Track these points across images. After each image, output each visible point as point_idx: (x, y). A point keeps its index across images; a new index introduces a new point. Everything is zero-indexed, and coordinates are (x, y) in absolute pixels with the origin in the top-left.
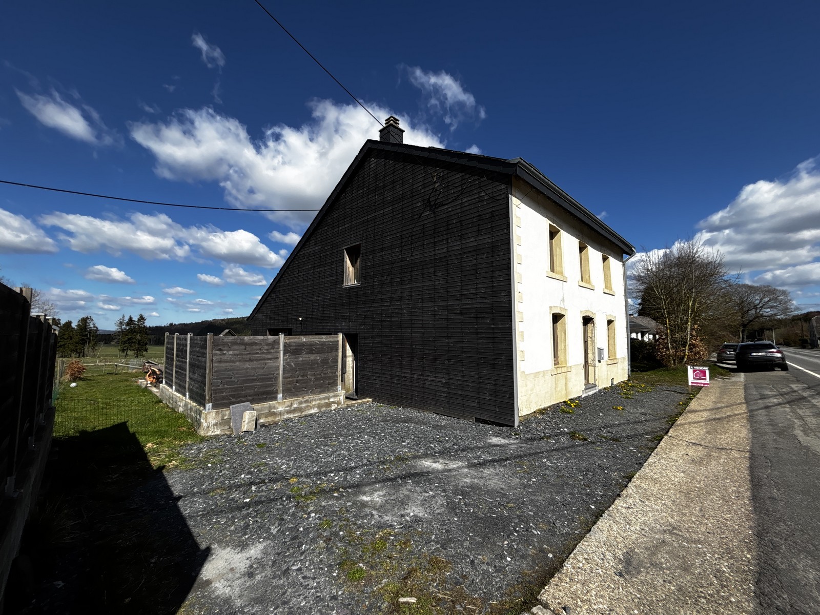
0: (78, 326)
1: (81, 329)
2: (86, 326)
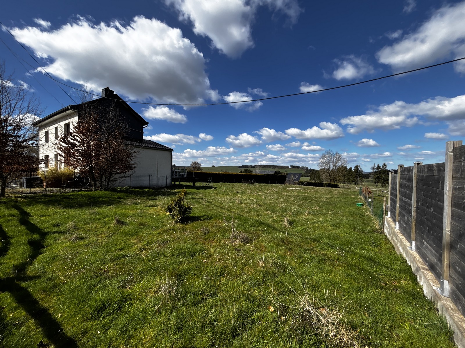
0: (354, 170)
2: (357, 170)
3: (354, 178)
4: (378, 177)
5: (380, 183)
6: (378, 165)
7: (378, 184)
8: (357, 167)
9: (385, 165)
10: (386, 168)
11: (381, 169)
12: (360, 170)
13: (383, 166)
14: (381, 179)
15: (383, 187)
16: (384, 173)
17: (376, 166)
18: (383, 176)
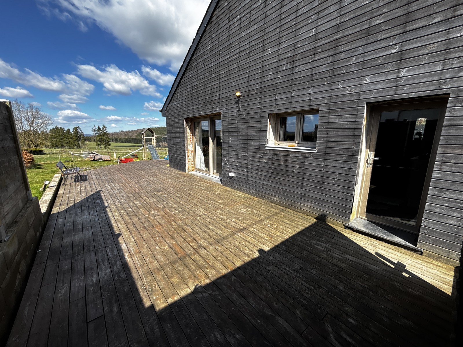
0: (73, 131)
1: (75, 133)
2: (77, 132)
3: (75, 141)
4: (100, 139)
5: (103, 145)
6: (99, 128)
7: (101, 146)
8: (76, 128)
10: (106, 130)
11: (101, 131)
12: (80, 132)
13: (103, 128)
14: (103, 141)
15: (106, 149)
16: (105, 135)
17: (97, 128)
18: (104, 138)
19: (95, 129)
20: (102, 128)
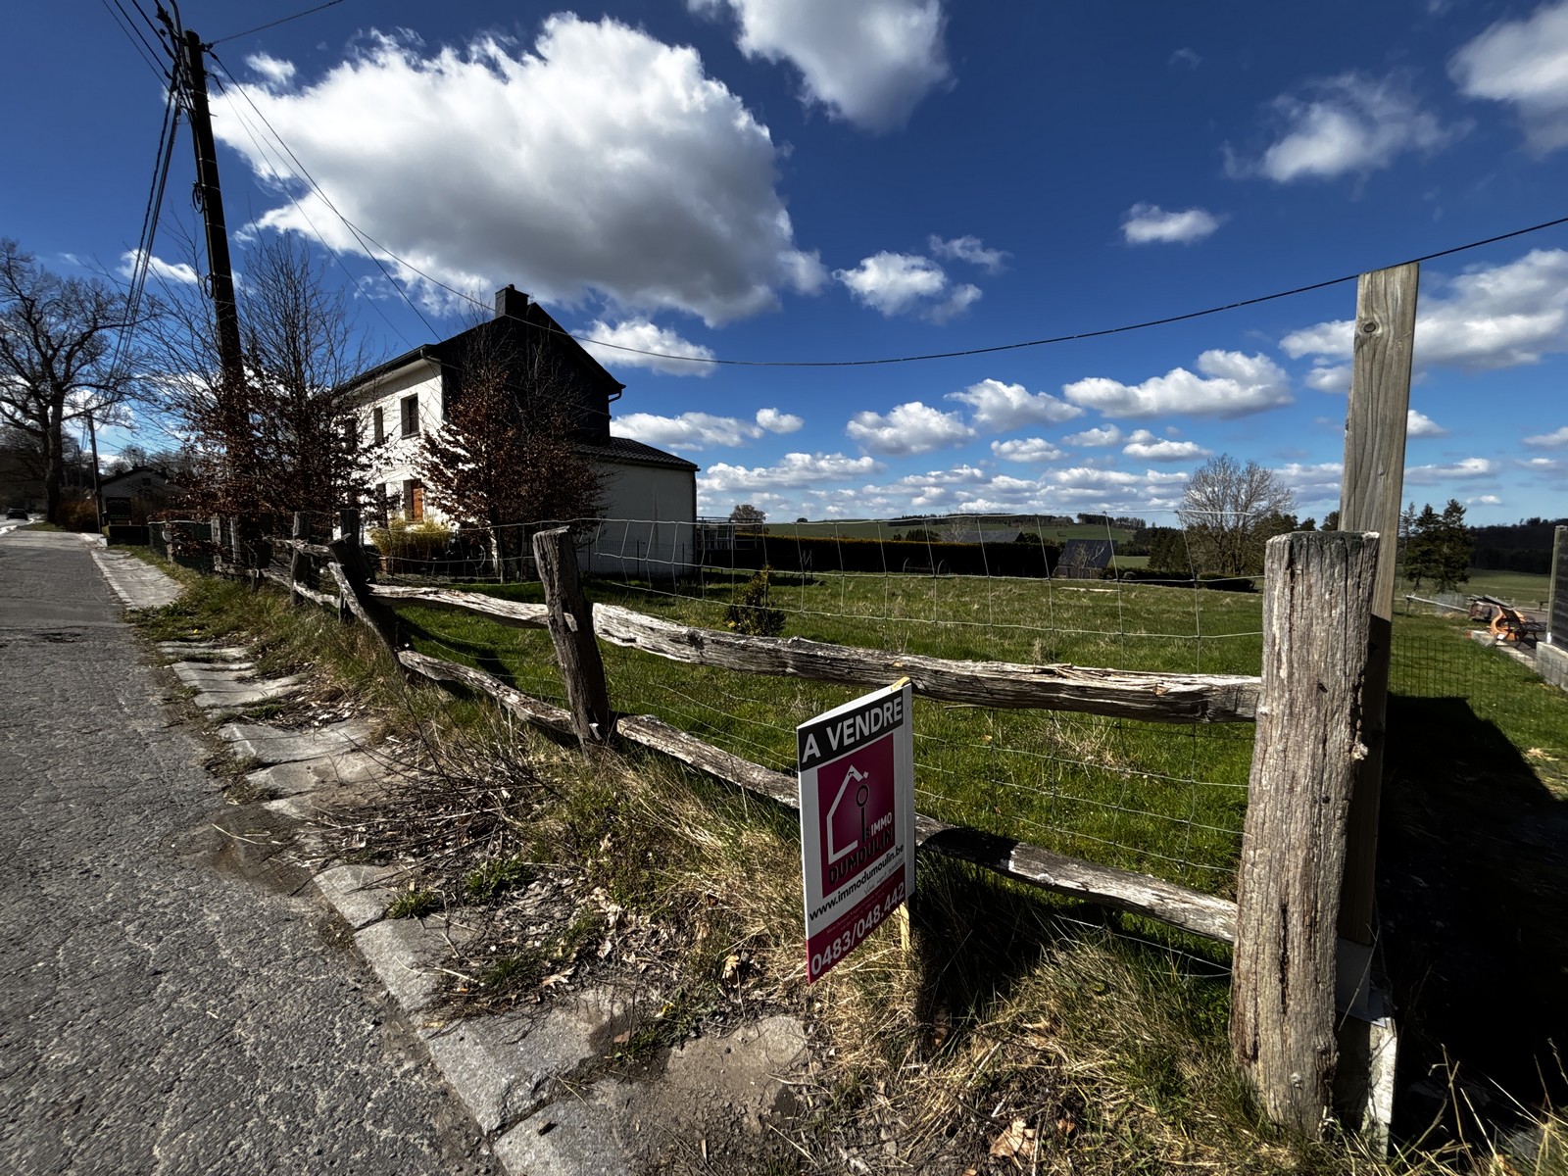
4: (1424, 553)
5: (1433, 577)
6: (1428, 511)
7: (1423, 582)
9: (1455, 509)
10: (1460, 519)
11: (1438, 522)
13: (1447, 511)
14: (1436, 561)
15: (1442, 591)
16: (1450, 540)
17: (1419, 512)
18: (1445, 550)
19: (1412, 515)
20: (1442, 513)
